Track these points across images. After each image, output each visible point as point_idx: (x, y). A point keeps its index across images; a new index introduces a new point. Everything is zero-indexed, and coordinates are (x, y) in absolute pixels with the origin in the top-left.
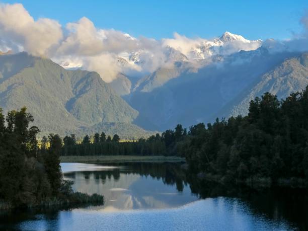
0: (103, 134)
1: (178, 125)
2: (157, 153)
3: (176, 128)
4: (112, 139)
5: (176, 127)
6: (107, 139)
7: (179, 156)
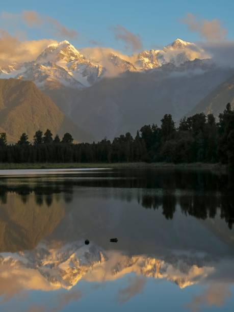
0: (48, 133)
1: (166, 116)
2: (135, 158)
3: (163, 121)
4: (61, 140)
5: (163, 118)
6: (54, 139)
7: (170, 162)
